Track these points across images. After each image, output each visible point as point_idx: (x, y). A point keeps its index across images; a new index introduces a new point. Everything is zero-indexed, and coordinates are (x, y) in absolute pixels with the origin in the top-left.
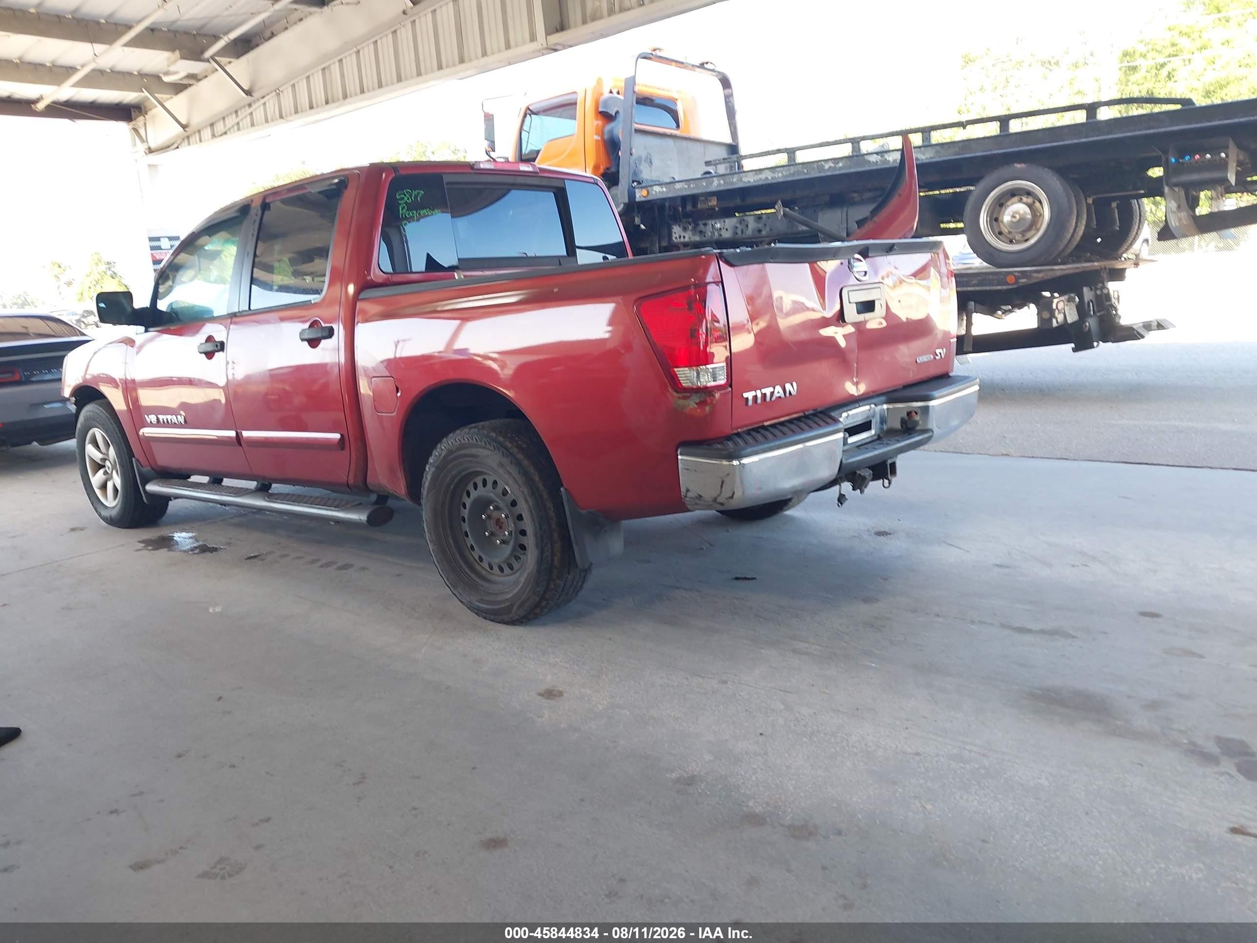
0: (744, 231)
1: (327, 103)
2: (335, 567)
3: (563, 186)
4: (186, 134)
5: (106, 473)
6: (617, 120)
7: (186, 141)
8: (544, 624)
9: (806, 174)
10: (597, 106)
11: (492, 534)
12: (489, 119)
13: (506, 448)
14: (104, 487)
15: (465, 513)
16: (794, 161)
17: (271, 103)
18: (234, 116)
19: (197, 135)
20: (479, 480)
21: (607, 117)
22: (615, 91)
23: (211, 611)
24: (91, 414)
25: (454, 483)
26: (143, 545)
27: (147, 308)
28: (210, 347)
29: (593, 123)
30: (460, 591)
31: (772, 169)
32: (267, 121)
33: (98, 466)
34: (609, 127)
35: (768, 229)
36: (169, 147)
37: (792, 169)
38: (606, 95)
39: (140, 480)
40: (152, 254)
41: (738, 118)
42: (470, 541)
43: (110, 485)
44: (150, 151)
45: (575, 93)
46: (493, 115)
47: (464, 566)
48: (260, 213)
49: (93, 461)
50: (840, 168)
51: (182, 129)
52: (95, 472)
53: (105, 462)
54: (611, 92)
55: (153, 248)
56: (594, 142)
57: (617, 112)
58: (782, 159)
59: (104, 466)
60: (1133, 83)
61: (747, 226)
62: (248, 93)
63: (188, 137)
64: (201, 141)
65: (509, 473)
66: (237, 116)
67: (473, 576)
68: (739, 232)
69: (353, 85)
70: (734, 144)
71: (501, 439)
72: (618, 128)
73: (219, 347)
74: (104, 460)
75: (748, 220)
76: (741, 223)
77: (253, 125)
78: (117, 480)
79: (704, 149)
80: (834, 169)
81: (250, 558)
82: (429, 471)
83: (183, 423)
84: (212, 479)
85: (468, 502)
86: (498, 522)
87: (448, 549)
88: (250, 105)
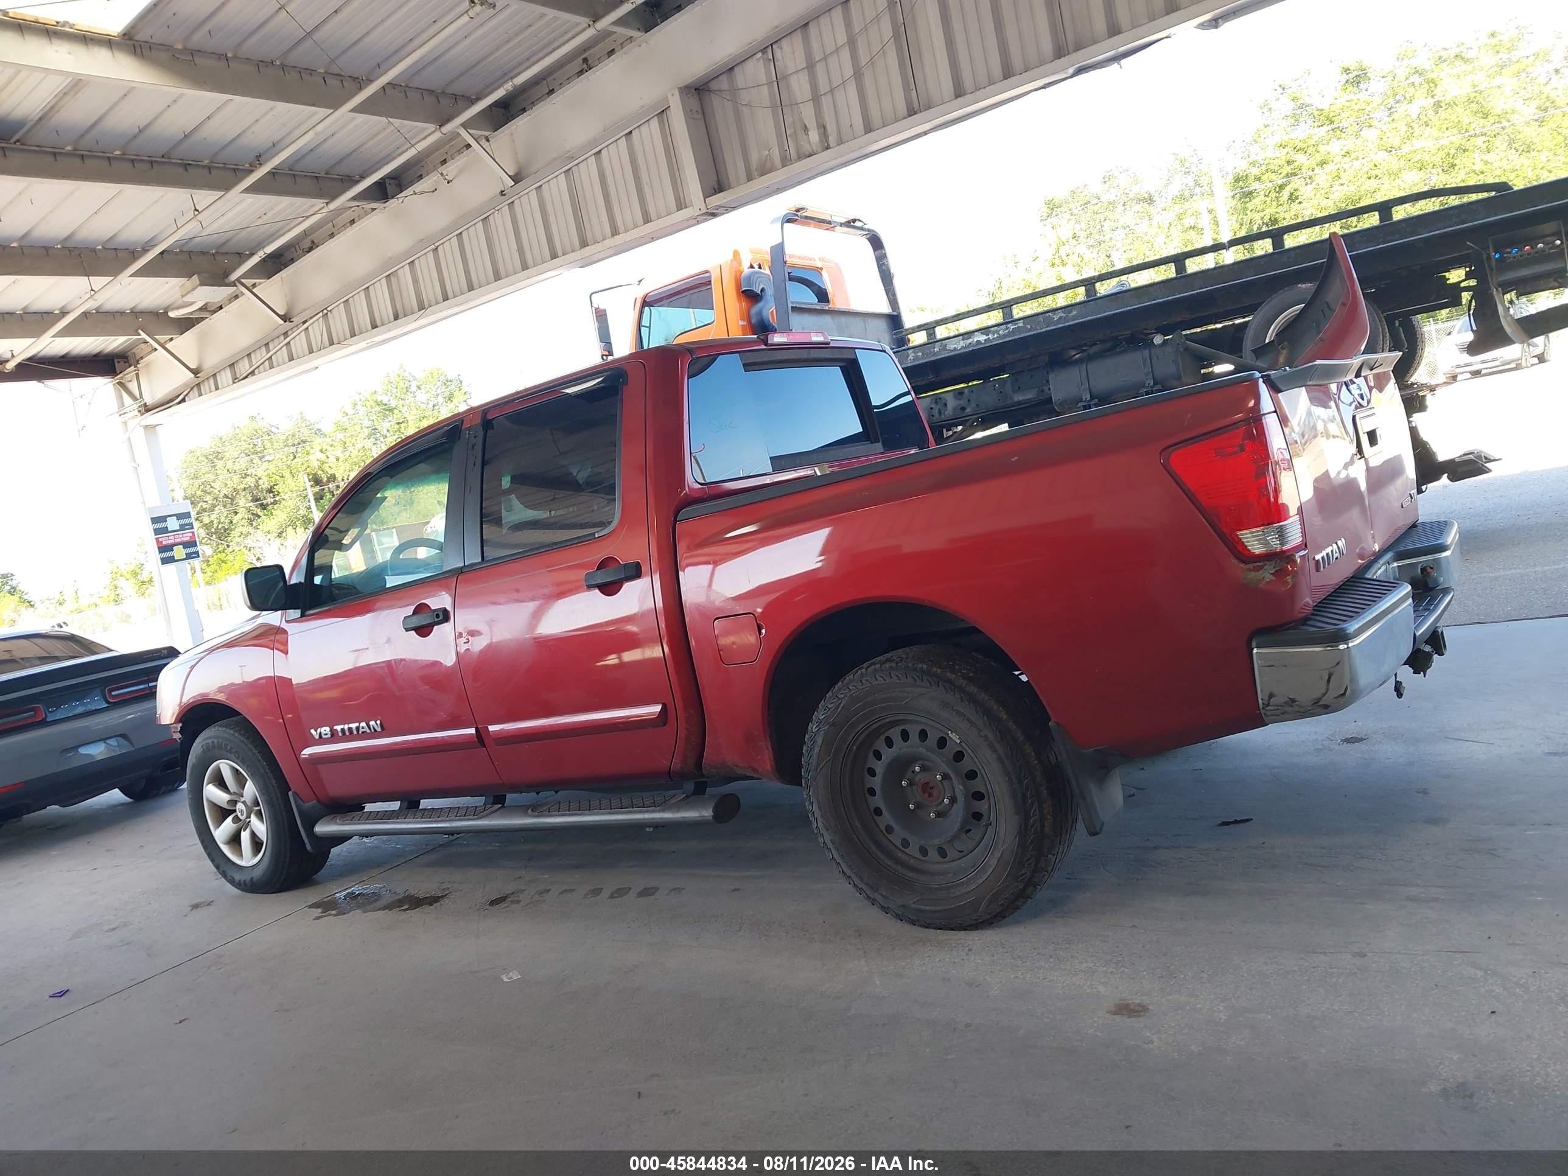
0: (942, 412)
1: (396, 318)
2: (632, 894)
3: (855, 357)
4: (197, 381)
5: (236, 820)
6: (764, 297)
7: (195, 389)
8: (1018, 922)
9: (1030, 330)
10: (738, 283)
11: (918, 806)
12: (601, 316)
13: (950, 682)
14: (235, 840)
15: (876, 783)
16: (1012, 317)
17: (317, 329)
18: (264, 349)
19: (212, 381)
20: (895, 733)
21: (751, 296)
22: (756, 266)
23: (506, 980)
24: (208, 741)
25: (858, 743)
26: (320, 910)
27: (300, 583)
28: (422, 620)
29: (734, 306)
30: (884, 893)
31: (985, 330)
32: (311, 351)
33: (223, 813)
34: (755, 309)
35: (973, 405)
36: (171, 400)
37: (1012, 327)
38: (746, 270)
39: (301, 820)
40: (157, 539)
41: (897, 282)
42: (887, 818)
43: (245, 836)
44: (147, 409)
45: (706, 272)
46: (605, 310)
47: (883, 857)
48: (481, 434)
49: (215, 806)
50: (1074, 318)
51: (192, 376)
52: (220, 821)
53: (235, 806)
54: (752, 267)
55: (157, 532)
56: (740, 328)
57: (763, 290)
58: (996, 317)
59: (235, 811)
60: (1251, 211)
61: (946, 405)
62: (286, 318)
63: (198, 385)
64: (217, 388)
65: (959, 713)
66: (268, 351)
67: (899, 868)
68: (936, 412)
69: (431, 289)
70: (895, 313)
71: (936, 670)
72: (769, 309)
73: (441, 617)
74: (234, 803)
75: (947, 399)
76: (936, 402)
77: (291, 359)
78: (260, 828)
79: (864, 322)
80: (1066, 319)
81: (493, 903)
82: (817, 731)
83: (379, 729)
84: (406, 804)
85: (879, 767)
86: (927, 788)
87: (855, 837)
88: (286, 334)
